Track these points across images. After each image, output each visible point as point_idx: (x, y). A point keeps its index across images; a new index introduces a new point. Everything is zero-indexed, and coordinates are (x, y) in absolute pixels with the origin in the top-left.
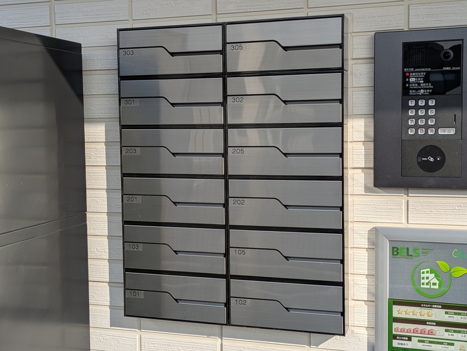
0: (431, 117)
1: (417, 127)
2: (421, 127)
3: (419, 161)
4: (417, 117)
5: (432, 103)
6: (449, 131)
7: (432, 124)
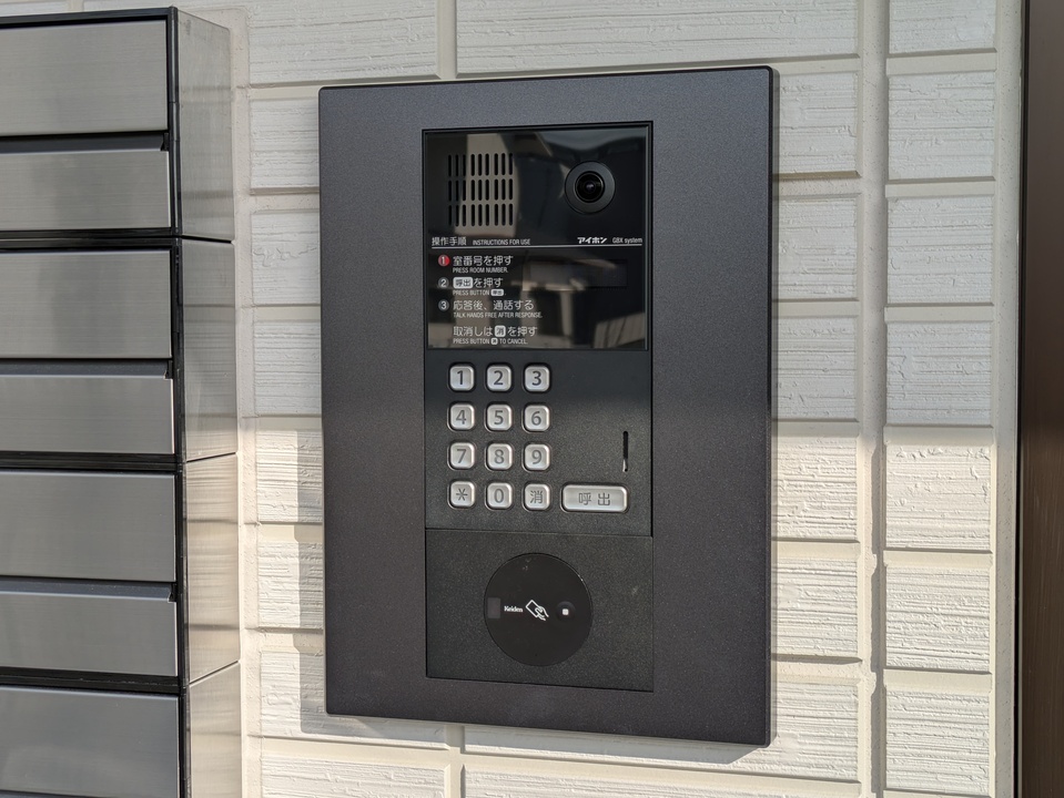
0: (537, 437)
1: (481, 475)
2: (500, 476)
3: (494, 613)
4: (481, 436)
5: (536, 380)
6: (605, 499)
7: (540, 466)
